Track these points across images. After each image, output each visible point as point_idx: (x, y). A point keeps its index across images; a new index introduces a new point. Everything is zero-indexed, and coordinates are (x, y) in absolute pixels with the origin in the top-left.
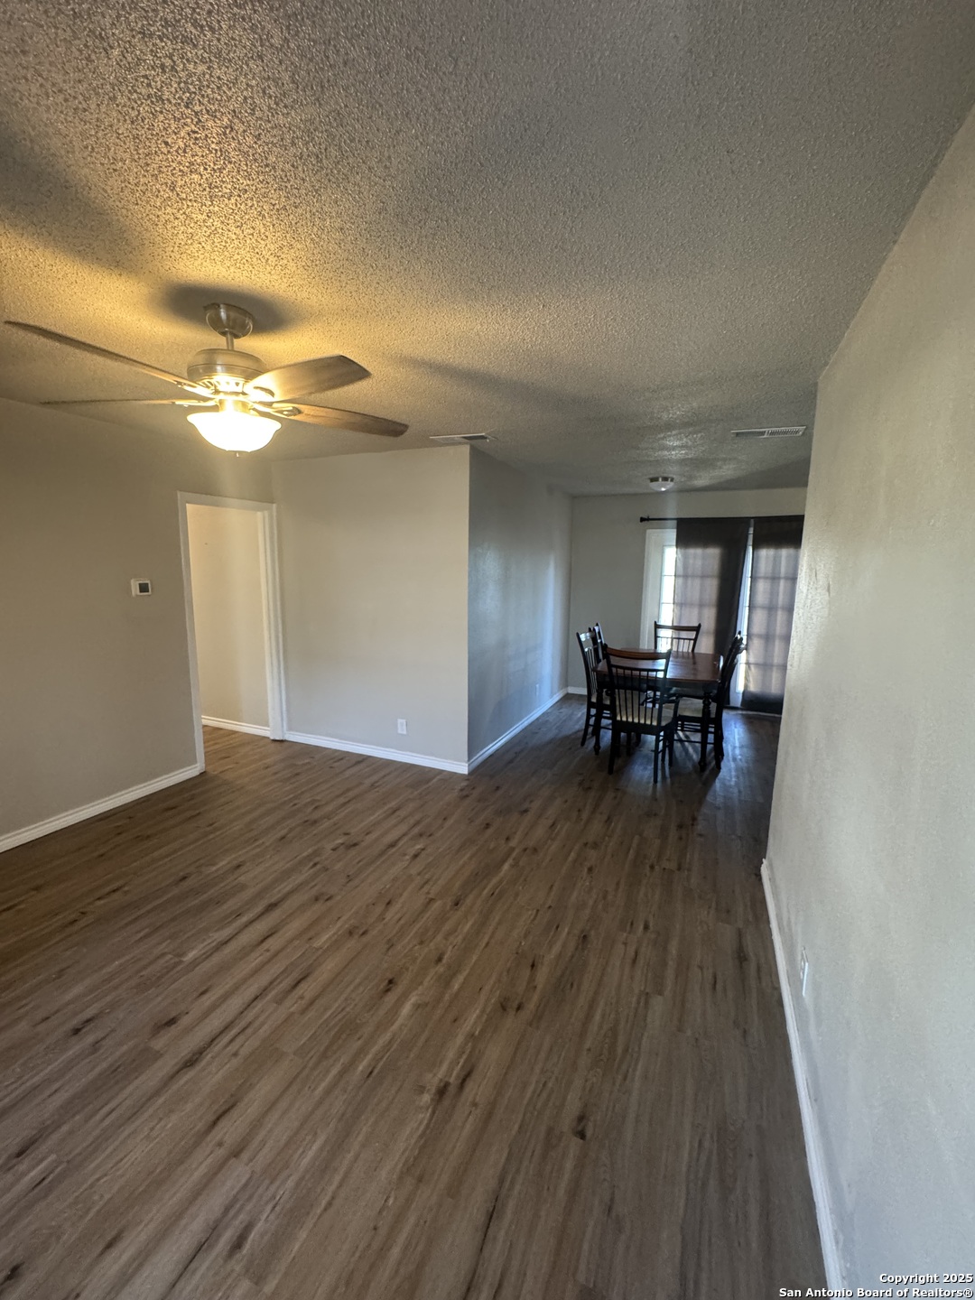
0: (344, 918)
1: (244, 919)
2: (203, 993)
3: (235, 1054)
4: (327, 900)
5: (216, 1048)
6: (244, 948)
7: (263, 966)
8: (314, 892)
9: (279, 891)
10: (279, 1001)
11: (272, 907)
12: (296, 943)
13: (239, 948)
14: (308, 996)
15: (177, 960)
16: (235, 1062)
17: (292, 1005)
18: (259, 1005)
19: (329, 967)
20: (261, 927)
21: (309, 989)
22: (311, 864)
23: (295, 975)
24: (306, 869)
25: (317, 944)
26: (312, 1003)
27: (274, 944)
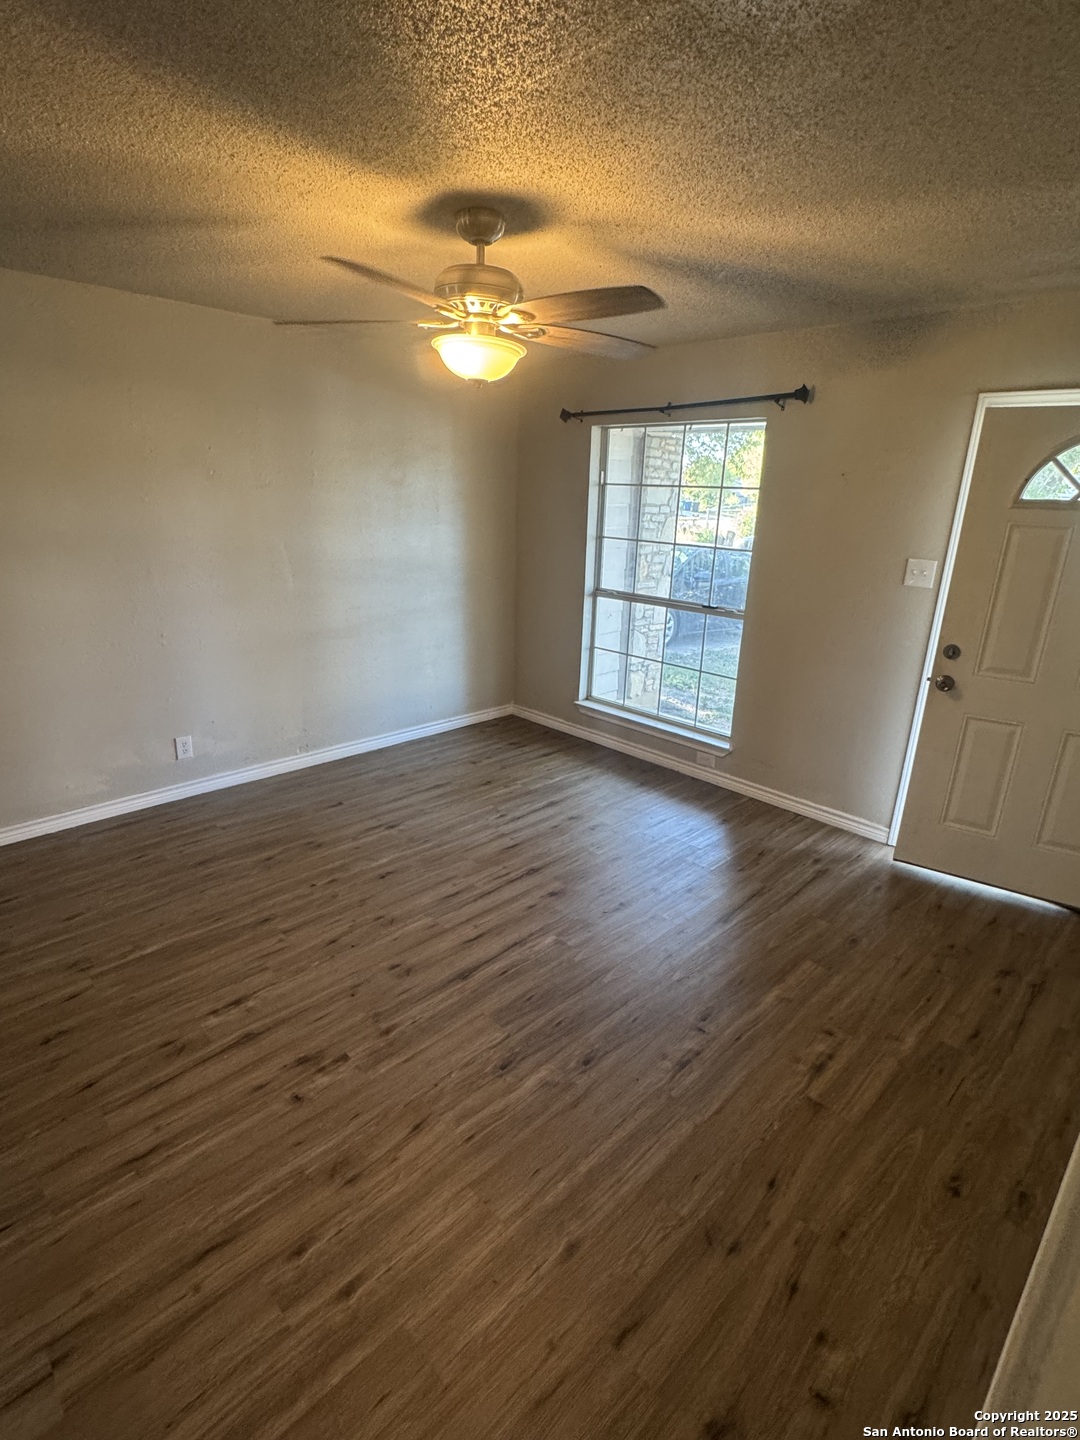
0: (389, 938)
1: (497, 966)
2: (531, 907)
3: (505, 867)
4: (397, 966)
5: (519, 873)
6: (498, 934)
7: (482, 913)
8: (407, 983)
9: (450, 996)
10: (472, 887)
11: (464, 975)
12: (447, 926)
13: (503, 935)
14: (449, 885)
15: (561, 938)
16: (506, 864)
17: (463, 883)
18: (488, 888)
19: (426, 899)
20: (479, 953)
21: (448, 889)
22: (392, 1035)
23: (455, 901)
24: (402, 1028)
25: (429, 920)
26: (448, 880)
27: (470, 932)
